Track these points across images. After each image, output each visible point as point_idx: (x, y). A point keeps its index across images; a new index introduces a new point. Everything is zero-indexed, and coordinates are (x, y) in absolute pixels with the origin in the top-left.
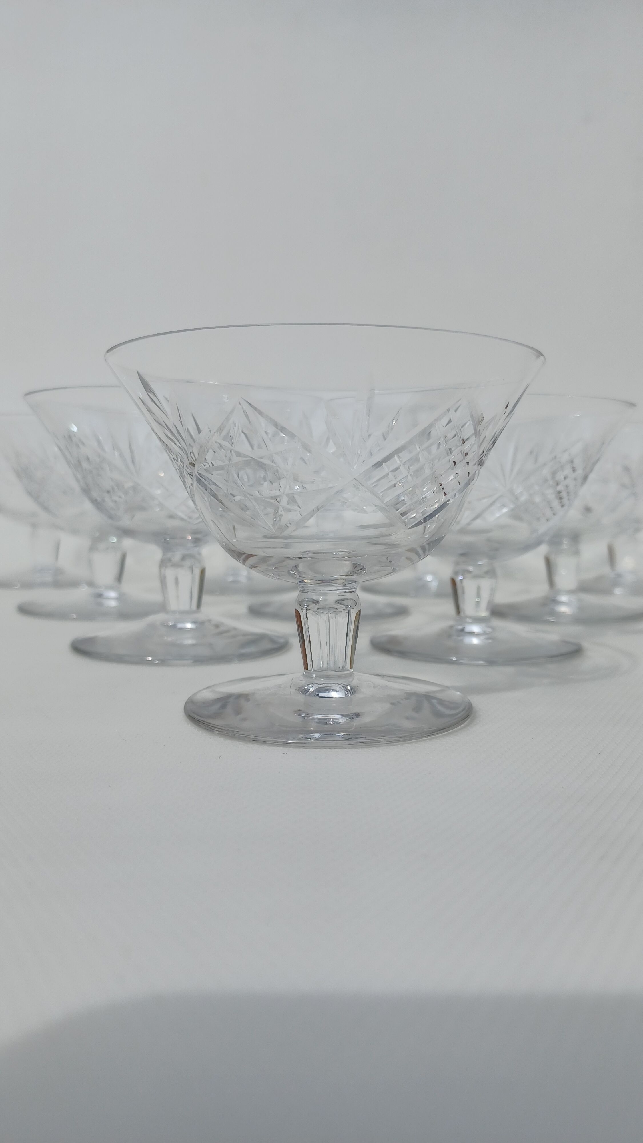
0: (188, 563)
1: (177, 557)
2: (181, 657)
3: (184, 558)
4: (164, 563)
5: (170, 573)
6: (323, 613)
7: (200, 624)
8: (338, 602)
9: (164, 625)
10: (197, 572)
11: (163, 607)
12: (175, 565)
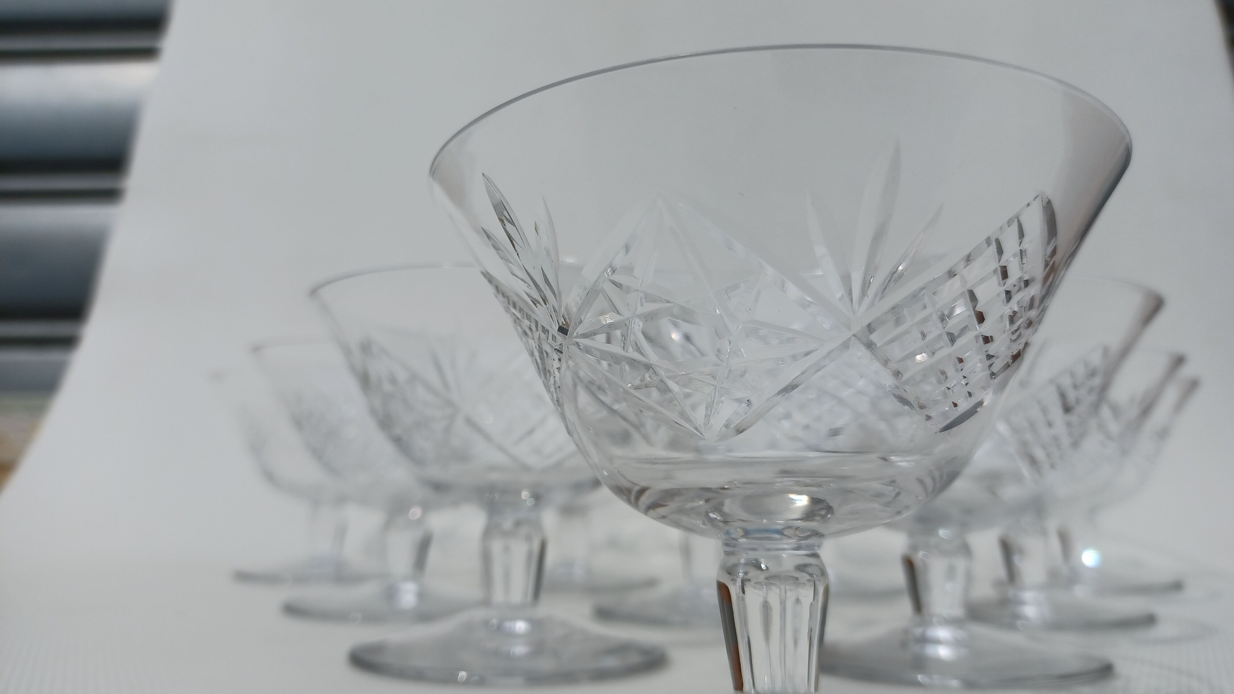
0: (524, 530)
1: (508, 524)
2: (508, 673)
3: (518, 524)
4: (488, 533)
5: (497, 546)
6: (776, 584)
7: (536, 624)
8: (801, 568)
9: (486, 623)
10: (536, 546)
11: (486, 602)
12: (506, 534)
